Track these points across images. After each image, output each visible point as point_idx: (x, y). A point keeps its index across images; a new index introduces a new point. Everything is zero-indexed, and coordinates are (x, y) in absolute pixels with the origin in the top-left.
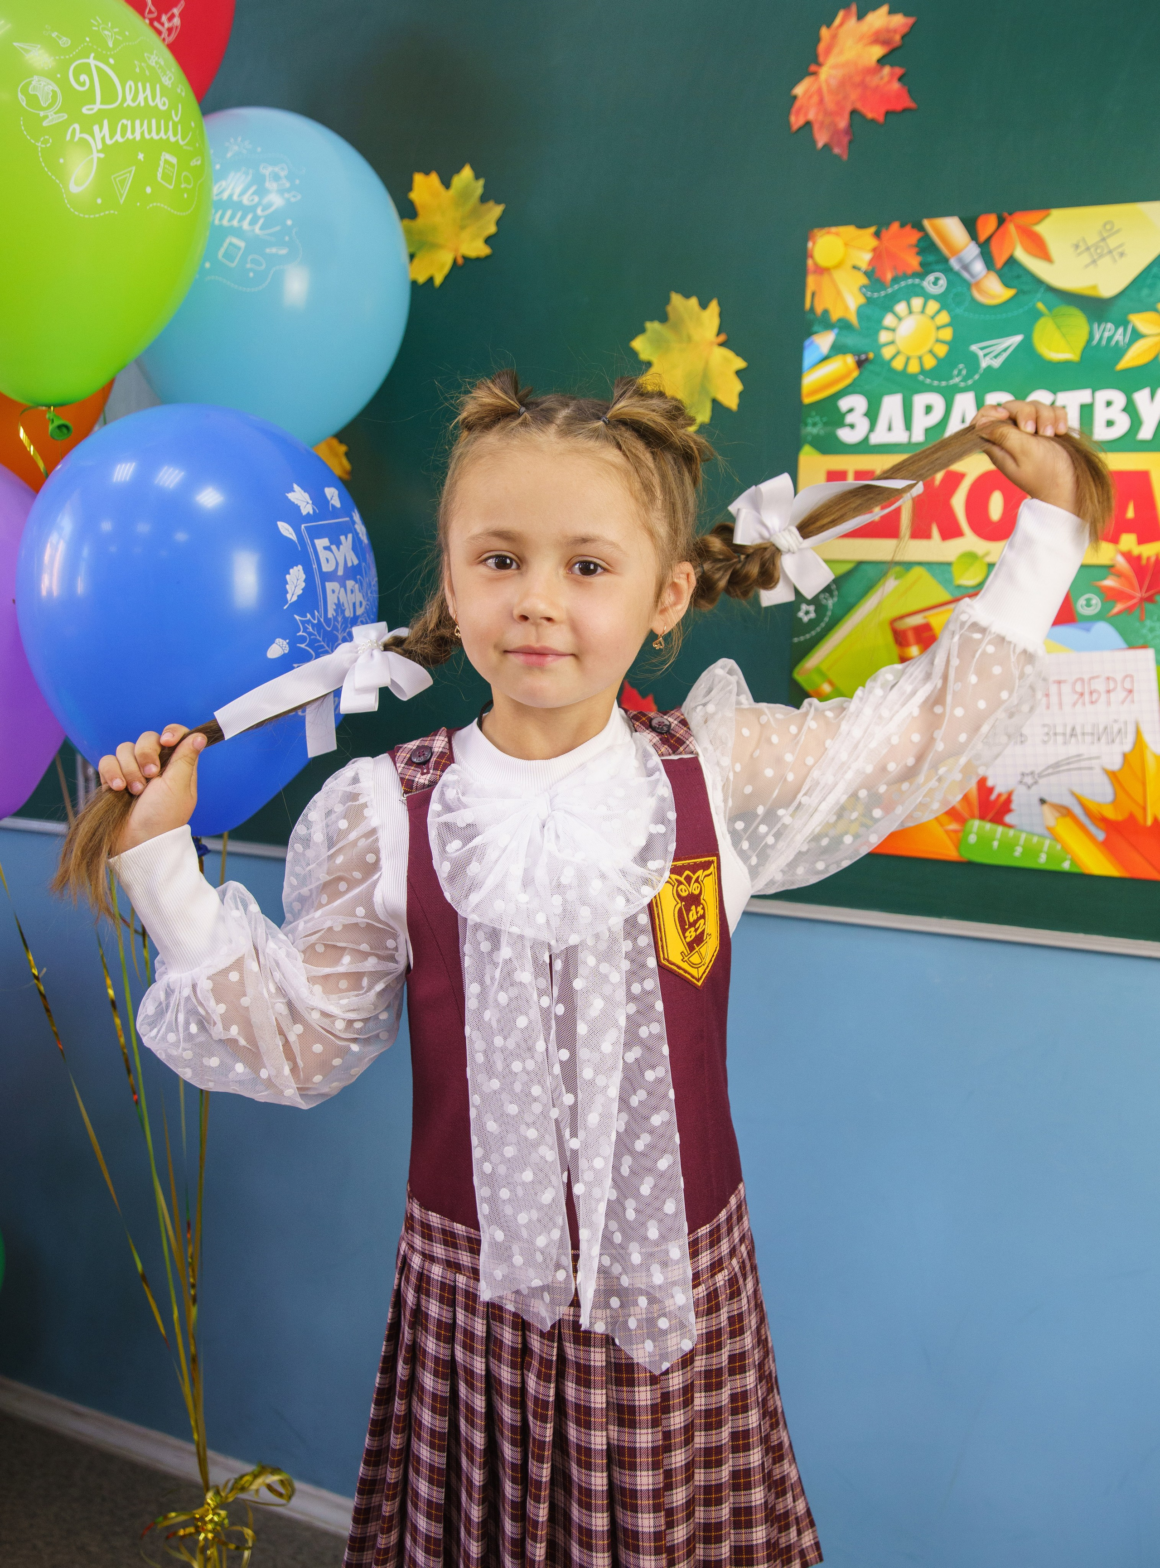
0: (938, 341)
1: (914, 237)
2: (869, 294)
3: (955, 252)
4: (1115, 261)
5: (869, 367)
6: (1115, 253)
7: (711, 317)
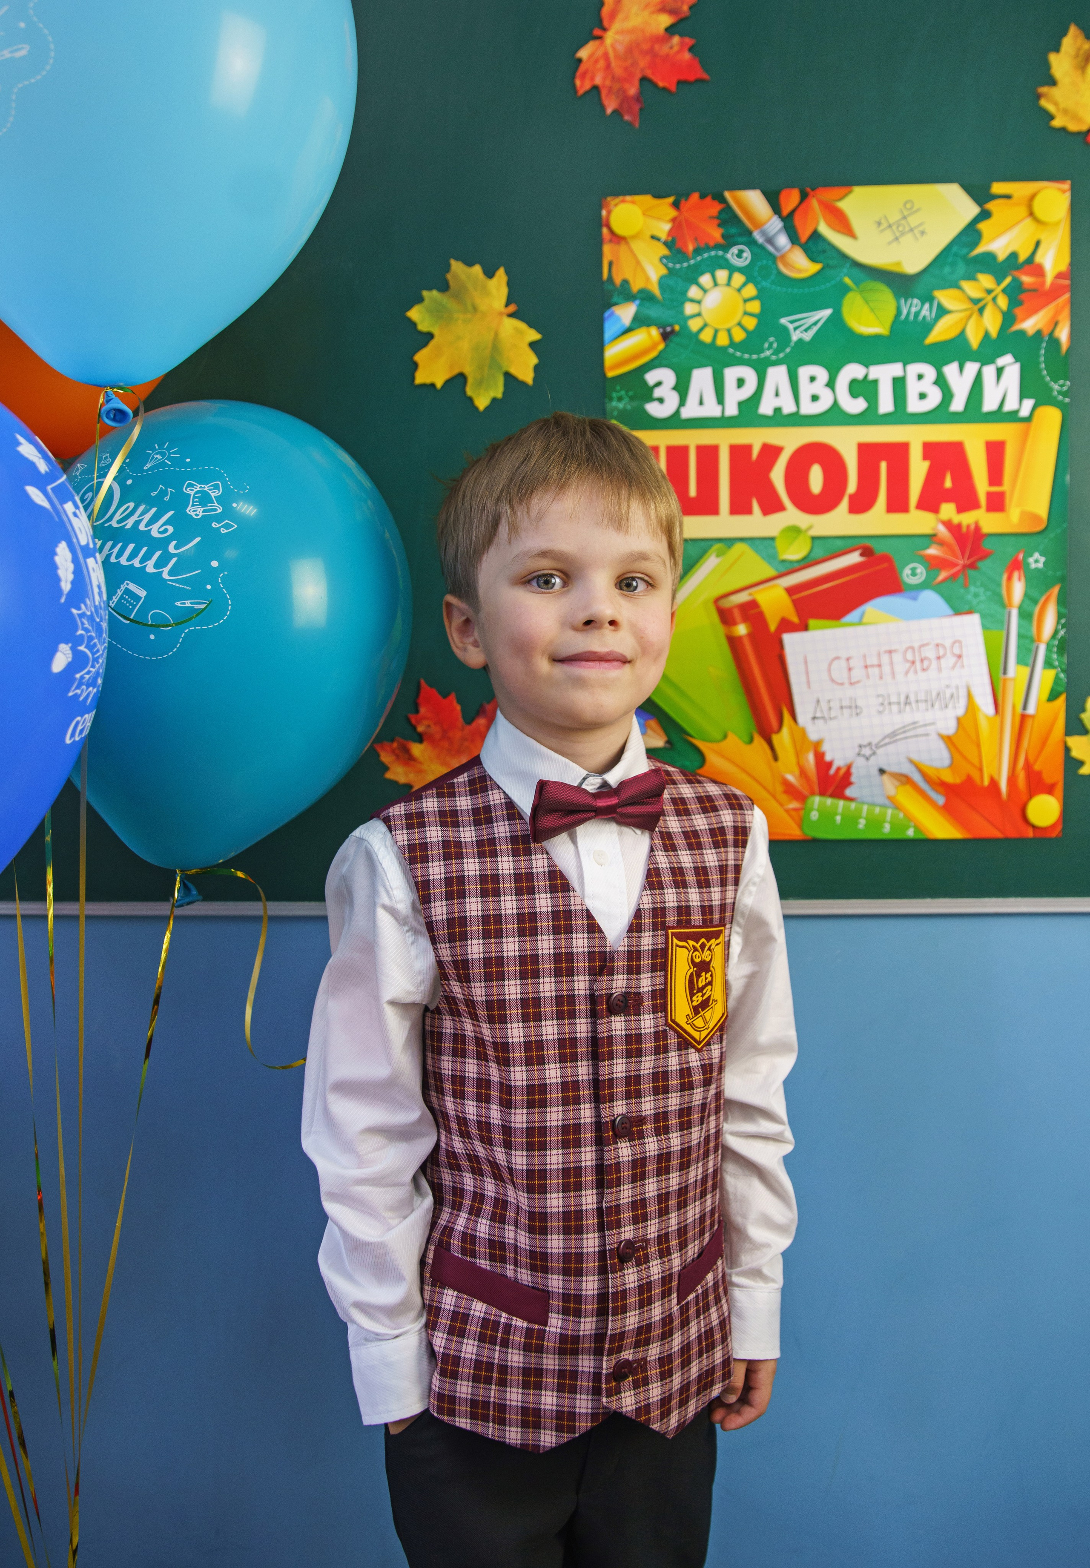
0: (746, 313)
1: (715, 208)
2: (671, 265)
3: (758, 225)
4: (917, 239)
5: (675, 339)
6: (916, 231)
7: (499, 286)
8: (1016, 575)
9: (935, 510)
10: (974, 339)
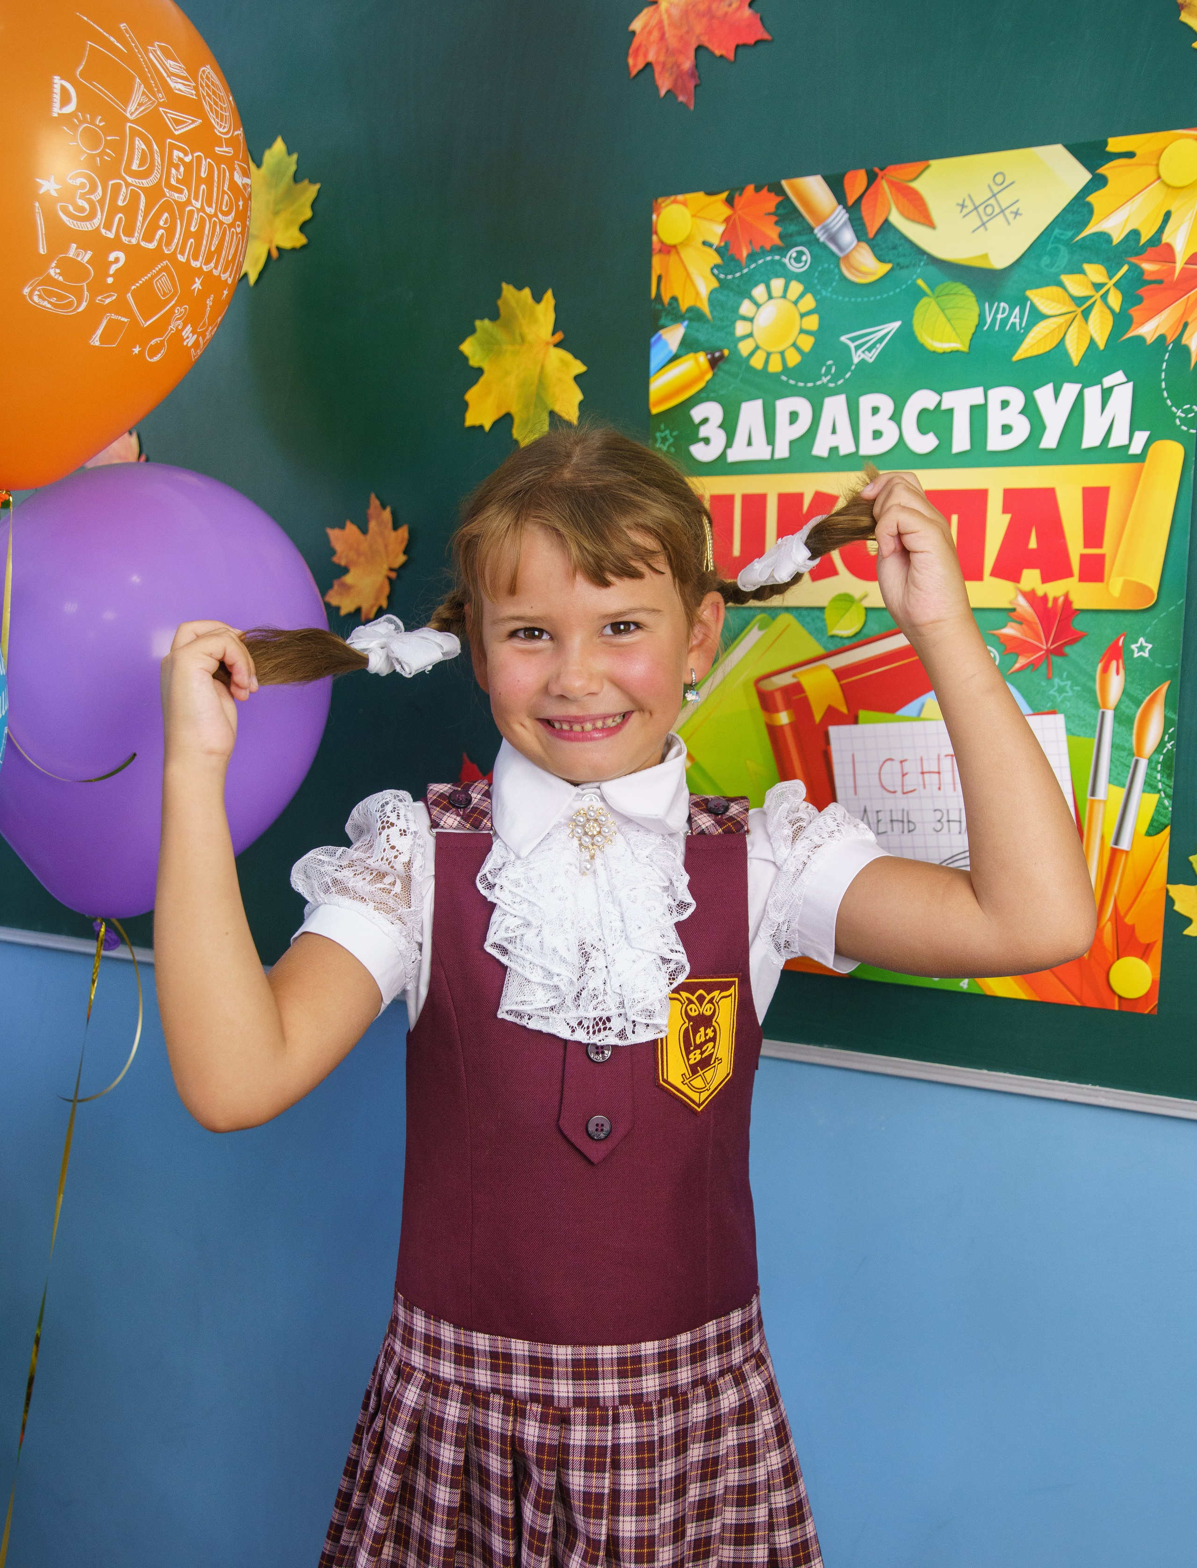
0: (802, 331)
1: (771, 202)
2: (722, 276)
3: (820, 219)
4: (1009, 222)
5: (723, 366)
6: (1007, 212)
7: (546, 311)
8: (1114, 664)
9: (1015, 578)
10: (1075, 351)
